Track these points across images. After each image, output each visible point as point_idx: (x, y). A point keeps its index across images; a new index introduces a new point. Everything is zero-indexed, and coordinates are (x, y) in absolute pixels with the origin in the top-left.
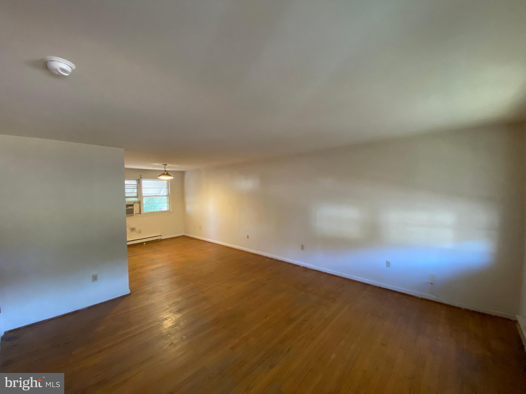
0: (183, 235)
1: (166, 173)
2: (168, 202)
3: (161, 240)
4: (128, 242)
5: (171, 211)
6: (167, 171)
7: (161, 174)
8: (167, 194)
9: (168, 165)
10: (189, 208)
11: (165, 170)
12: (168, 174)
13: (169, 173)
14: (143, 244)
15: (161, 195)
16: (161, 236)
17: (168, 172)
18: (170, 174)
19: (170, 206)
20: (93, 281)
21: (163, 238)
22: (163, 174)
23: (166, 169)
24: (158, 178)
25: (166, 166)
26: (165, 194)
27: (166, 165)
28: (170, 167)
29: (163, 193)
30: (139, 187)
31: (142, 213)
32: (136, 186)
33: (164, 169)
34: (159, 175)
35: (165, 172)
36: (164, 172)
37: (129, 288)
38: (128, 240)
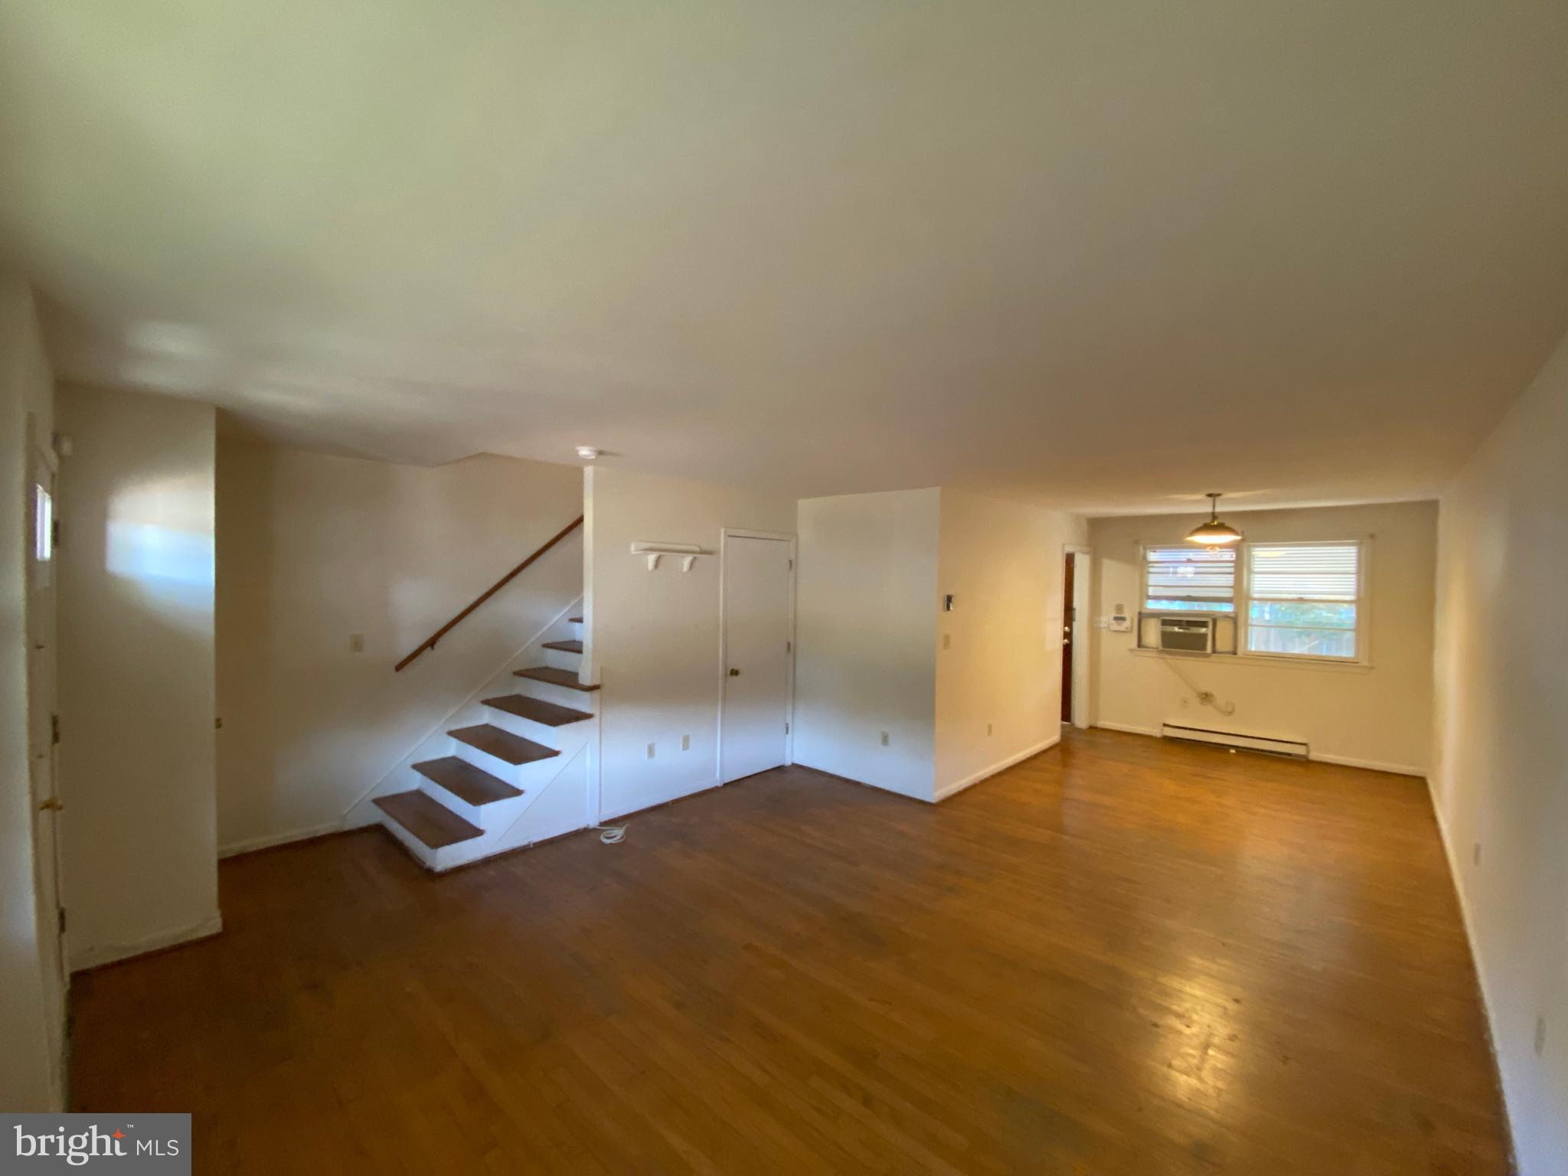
1: (1215, 522)
3: (1304, 762)
11: (1213, 513)
12: (1221, 527)
14: (1229, 750)
16: (1304, 745)
17: (1224, 518)
20: (882, 745)
21: (1315, 755)
22: (1208, 527)
25: (1218, 498)
27: (1220, 495)
30: (1240, 567)
31: (1240, 652)
32: (1233, 564)
35: (1214, 519)
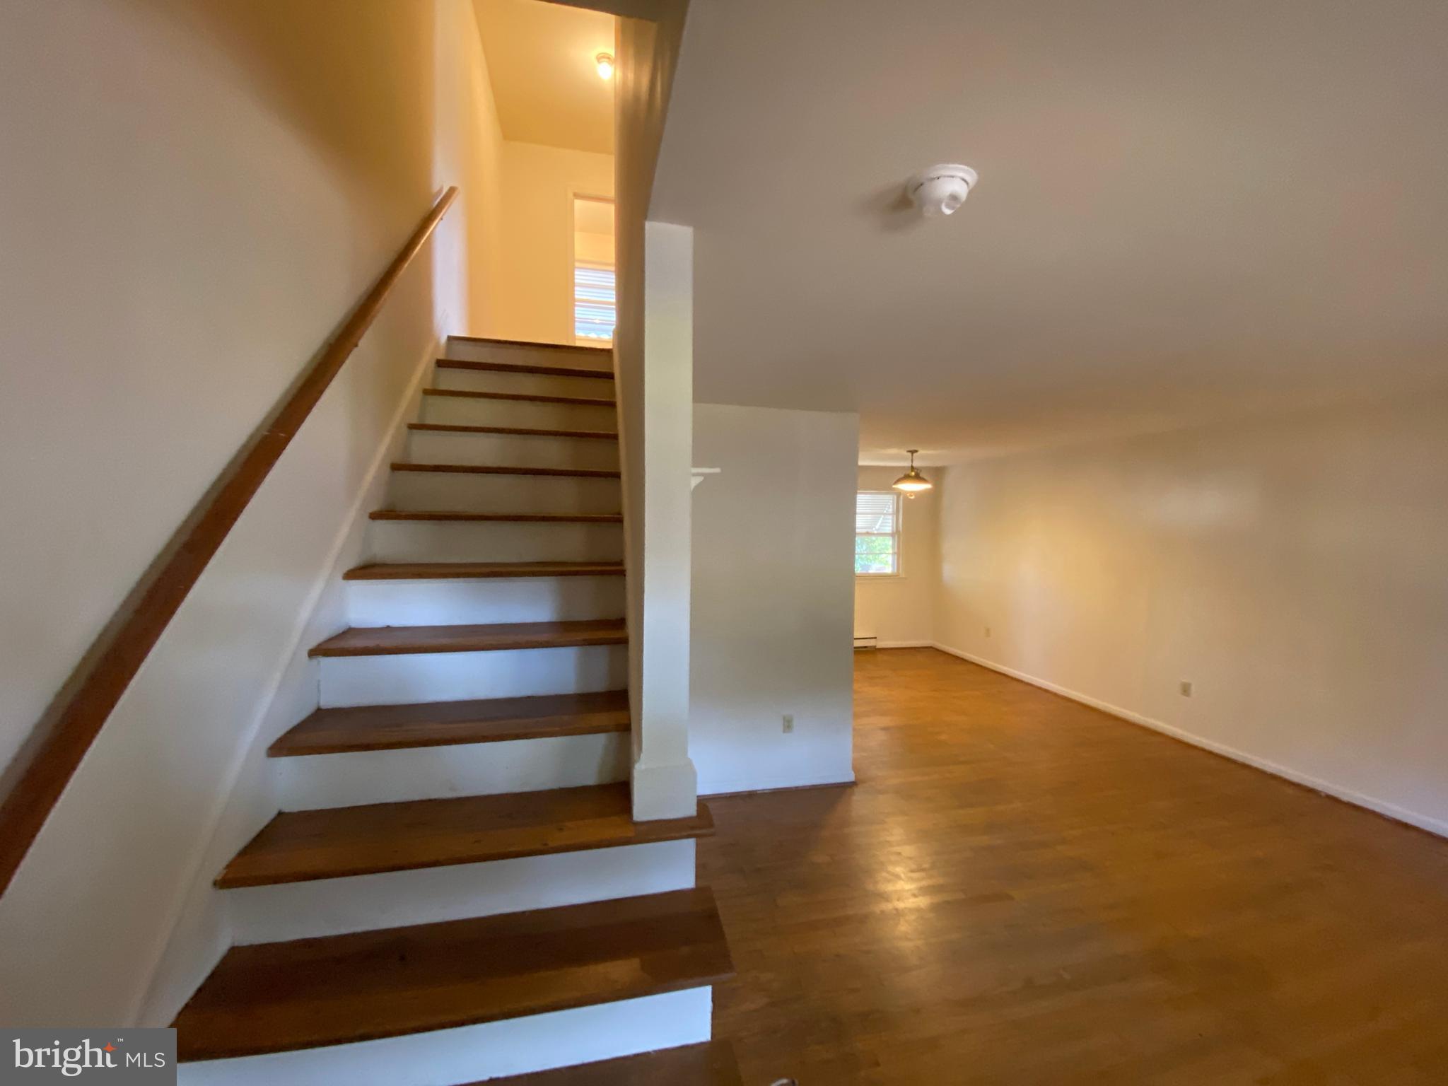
0: (929, 645)
1: (913, 474)
2: (896, 550)
3: (876, 651)
4: (855, 641)
5: (903, 575)
6: (918, 470)
7: (902, 476)
8: (893, 531)
9: (921, 452)
10: (950, 571)
11: (912, 467)
12: (918, 478)
13: (922, 475)
15: (875, 532)
16: (875, 638)
17: (921, 471)
18: (926, 478)
19: (901, 562)
20: (784, 732)
21: (881, 644)
22: (907, 477)
23: (916, 464)
24: (894, 486)
25: (915, 454)
26: (888, 529)
27: (916, 451)
28: (926, 457)
29: (881, 526)
33: (908, 464)
34: (895, 480)
35: (912, 471)
36: (908, 472)
37: (851, 769)
38: (855, 637)
